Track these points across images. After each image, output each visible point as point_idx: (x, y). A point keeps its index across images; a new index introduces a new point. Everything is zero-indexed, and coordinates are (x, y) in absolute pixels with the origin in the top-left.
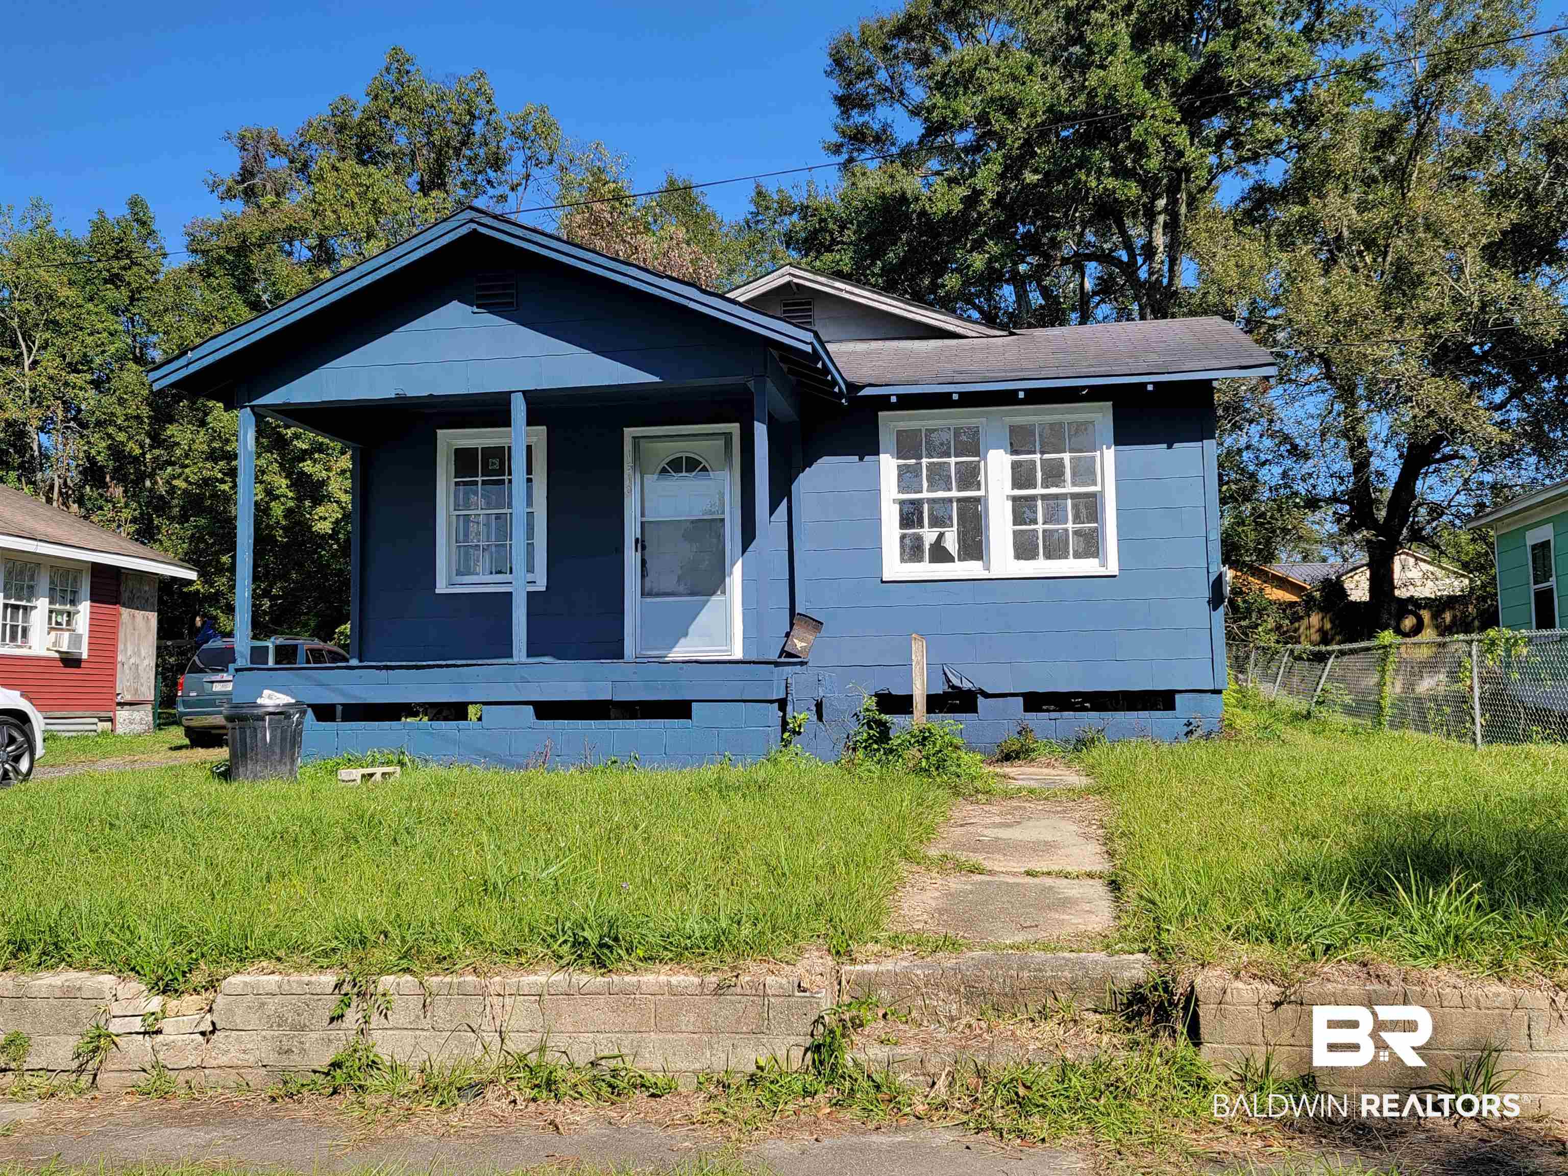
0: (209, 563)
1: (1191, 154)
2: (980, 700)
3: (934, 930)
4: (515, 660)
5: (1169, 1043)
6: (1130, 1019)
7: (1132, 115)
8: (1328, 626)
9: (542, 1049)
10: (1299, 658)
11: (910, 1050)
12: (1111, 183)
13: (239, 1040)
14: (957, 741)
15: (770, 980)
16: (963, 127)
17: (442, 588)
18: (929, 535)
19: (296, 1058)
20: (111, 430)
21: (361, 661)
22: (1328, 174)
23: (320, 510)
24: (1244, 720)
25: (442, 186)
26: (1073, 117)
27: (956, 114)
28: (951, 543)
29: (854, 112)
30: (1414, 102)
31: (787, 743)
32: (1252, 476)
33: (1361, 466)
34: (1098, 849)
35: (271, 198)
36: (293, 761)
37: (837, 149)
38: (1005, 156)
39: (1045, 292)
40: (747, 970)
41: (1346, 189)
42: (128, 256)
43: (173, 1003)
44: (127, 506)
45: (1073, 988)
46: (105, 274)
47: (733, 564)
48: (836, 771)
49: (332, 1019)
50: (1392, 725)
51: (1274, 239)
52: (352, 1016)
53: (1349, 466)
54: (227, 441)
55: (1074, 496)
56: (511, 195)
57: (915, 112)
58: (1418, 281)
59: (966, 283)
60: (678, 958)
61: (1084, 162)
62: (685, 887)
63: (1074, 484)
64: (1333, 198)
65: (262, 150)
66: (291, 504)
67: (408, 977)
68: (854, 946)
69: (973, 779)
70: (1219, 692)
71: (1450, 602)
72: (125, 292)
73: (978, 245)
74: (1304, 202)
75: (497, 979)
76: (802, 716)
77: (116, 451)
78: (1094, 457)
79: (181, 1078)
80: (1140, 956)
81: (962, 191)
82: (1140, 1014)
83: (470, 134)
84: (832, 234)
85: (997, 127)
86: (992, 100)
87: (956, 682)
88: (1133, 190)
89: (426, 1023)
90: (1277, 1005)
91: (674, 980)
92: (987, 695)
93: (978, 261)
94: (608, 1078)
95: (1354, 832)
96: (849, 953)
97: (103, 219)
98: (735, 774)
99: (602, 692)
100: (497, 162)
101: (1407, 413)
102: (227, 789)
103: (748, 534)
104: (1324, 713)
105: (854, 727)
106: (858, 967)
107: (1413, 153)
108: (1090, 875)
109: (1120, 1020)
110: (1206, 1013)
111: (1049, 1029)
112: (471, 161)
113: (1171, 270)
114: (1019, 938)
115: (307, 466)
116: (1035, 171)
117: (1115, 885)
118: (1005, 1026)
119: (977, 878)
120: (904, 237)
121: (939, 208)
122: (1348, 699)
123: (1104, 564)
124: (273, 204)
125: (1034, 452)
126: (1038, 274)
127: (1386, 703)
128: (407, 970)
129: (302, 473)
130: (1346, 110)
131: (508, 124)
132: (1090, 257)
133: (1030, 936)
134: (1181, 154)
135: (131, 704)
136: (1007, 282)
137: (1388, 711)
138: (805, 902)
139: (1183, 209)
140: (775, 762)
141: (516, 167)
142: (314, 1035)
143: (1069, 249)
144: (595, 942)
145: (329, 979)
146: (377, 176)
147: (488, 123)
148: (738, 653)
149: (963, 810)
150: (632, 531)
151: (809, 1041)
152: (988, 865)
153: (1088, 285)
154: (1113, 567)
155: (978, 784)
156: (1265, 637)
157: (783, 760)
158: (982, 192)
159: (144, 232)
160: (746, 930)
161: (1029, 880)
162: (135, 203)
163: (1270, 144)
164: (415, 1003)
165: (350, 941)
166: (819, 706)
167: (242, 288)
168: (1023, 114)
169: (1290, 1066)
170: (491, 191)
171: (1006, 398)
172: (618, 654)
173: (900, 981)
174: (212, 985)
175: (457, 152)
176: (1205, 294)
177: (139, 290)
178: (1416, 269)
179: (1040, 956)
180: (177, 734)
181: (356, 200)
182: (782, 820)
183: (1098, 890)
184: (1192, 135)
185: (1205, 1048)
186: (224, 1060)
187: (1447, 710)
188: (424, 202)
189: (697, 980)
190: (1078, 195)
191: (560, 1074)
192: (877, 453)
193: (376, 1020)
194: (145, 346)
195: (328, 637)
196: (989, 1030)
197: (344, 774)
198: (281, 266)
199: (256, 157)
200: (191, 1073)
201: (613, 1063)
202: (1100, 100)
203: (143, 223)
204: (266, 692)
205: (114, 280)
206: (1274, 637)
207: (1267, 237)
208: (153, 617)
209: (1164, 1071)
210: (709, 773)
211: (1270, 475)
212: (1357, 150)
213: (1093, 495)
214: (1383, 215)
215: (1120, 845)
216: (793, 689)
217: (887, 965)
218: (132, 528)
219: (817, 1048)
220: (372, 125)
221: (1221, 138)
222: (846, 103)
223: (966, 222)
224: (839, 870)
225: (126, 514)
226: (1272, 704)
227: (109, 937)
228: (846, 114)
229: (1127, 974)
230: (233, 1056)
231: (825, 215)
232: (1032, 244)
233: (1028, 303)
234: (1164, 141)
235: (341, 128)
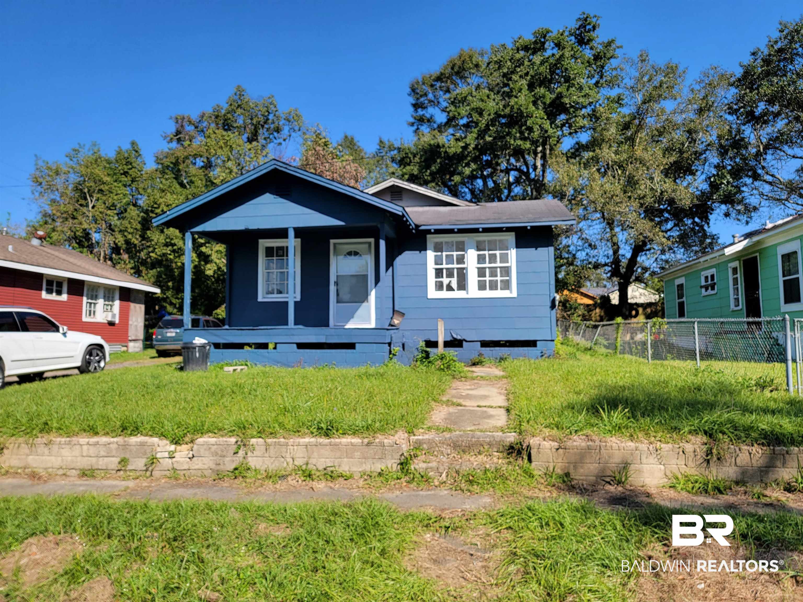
0: (164, 286)
1: (551, 131)
2: (464, 343)
3: (443, 425)
4: (289, 327)
5: (521, 462)
6: (508, 454)
7: (528, 116)
8: (602, 314)
9: (307, 464)
10: (588, 327)
11: (434, 464)
12: (519, 142)
13: (202, 460)
14: (455, 358)
15: (386, 441)
16: (462, 118)
17: (260, 299)
18: (445, 281)
19: (222, 467)
20: (126, 234)
21: (230, 326)
22: (603, 140)
23: (208, 266)
24: (563, 350)
25: (256, 140)
26: (504, 116)
27: (459, 114)
28: (454, 284)
29: (419, 110)
30: (637, 113)
31: (391, 359)
32: (574, 255)
33: (616, 252)
34: (504, 397)
35: (188, 142)
36: (206, 364)
37: (412, 124)
38: (478, 131)
39: (494, 182)
40: (378, 438)
41: (610, 146)
42: (131, 164)
43: (179, 448)
44: (129, 262)
45: (490, 444)
46: (122, 171)
47: (371, 291)
48: (409, 369)
49: (234, 453)
50: (620, 353)
51: (582, 165)
52: (241, 453)
53: (611, 252)
54: (172, 239)
55: (500, 267)
56: (283, 143)
57: (443, 110)
58: (636, 183)
59: (463, 179)
60: (354, 433)
61: (509, 134)
62: (355, 410)
63: (501, 262)
64: (605, 150)
65: (184, 124)
66: (196, 263)
67: (260, 439)
68: (415, 430)
69: (460, 372)
70: (553, 341)
71: (650, 305)
72: (129, 178)
73: (468, 165)
74: (594, 151)
75: (291, 440)
76: (396, 349)
77: (128, 242)
78: (507, 254)
79: (182, 473)
80: (514, 434)
81: (461, 144)
82: (512, 453)
83: (268, 119)
84: (410, 158)
85: (475, 120)
86: (473, 109)
87: (455, 336)
88: (528, 145)
89: (267, 455)
90: (558, 449)
91: (353, 441)
92: (466, 341)
93: (467, 171)
94: (330, 473)
95: (594, 392)
96: (413, 432)
97: (121, 150)
98: (372, 370)
99: (322, 340)
100: (278, 130)
101: (633, 232)
102: (184, 374)
103: (377, 280)
104: (596, 348)
105: (416, 353)
106: (416, 437)
107: (636, 132)
108: (500, 407)
109: (505, 454)
110: (533, 452)
111: (481, 458)
112: (268, 130)
113: (543, 176)
114: (473, 428)
115: (203, 249)
116: (490, 136)
117: (508, 410)
118: (466, 457)
119: (460, 408)
120: (438, 161)
121: (452, 151)
122: (606, 343)
123: (511, 293)
124: (189, 145)
125: (485, 250)
126: (491, 175)
127: (618, 345)
128: (260, 437)
129: (201, 252)
130: (610, 116)
131: (282, 115)
132: (512, 169)
133: (476, 427)
134: (546, 131)
135: (134, 340)
136: (480, 178)
137: (619, 348)
138: (398, 415)
139: (548, 152)
140: (387, 366)
141: (285, 131)
142: (228, 459)
143: (504, 165)
144: (325, 428)
145: (233, 440)
146: (232, 136)
147: (275, 115)
148: (373, 325)
149: (457, 384)
150: (333, 279)
151: (399, 461)
152: (464, 403)
153: (511, 179)
154: (514, 294)
155: (462, 374)
156: (576, 319)
157: (390, 365)
158: (469, 145)
159: (137, 155)
160: (378, 424)
161: (478, 409)
162: (133, 143)
163: (581, 127)
164: (263, 448)
165: (240, 427)
166: (403, 345)
167: (177, 178)
168: (485, 114)
169: (562, 470)
170: (275, 141)
171: (475, 231)
172: (327, 325)
173: (429, 442)
174: (192, 442)
175: (263, 126)
176: (555, 186)
177: (135, 178)
178: (636, 178)
179: (479, 433)
180: (153, 352)
181: (223, 145)
182: (390, 387)
183: (503, 412)
184: (551, 124)
185: (533, 464)
186: (197, 467)
187: (639, 347)
188: (249, 146)
189: (360, 441)
190: (506, 146)
191: (313, 472)
192: (426, 250)
193: (249, 454)
194: (137, 199)
195: (210, 315)
196: (461, 458)
197: (226, 368)
198: (193, 170)
199: (182, 126)
200: (185, 472)
201: (332, 469)
202: (515, 110)
203: (137, 151)
204: (197, 338)
205: (125, 173)
206: (580, 318)
207: (580, 164)
208: (143, 307)
209: (519, 471)
210: (363, 369)
211: (581, 255)
212: (614, 132)
213: (508, 267)
214: (625, 156)
215: (511, 397)
216: (394, 339)
217: (426, 437)
218: (132, 271)
219: (402, 464)
220: (229, 116)
221: (563, 125)
222: (416, 106)
223: (463, 155)
224: (411, 404)
225: (129, 266)
226: (578, 344)
227: (154, 425)
228: (416, 110)
229: (508, 440)
230: (200, 466)
231: (407, 151)
232: (489, 164)
233: (487, 186)
234: (540, 126)
235: (217, 117)
